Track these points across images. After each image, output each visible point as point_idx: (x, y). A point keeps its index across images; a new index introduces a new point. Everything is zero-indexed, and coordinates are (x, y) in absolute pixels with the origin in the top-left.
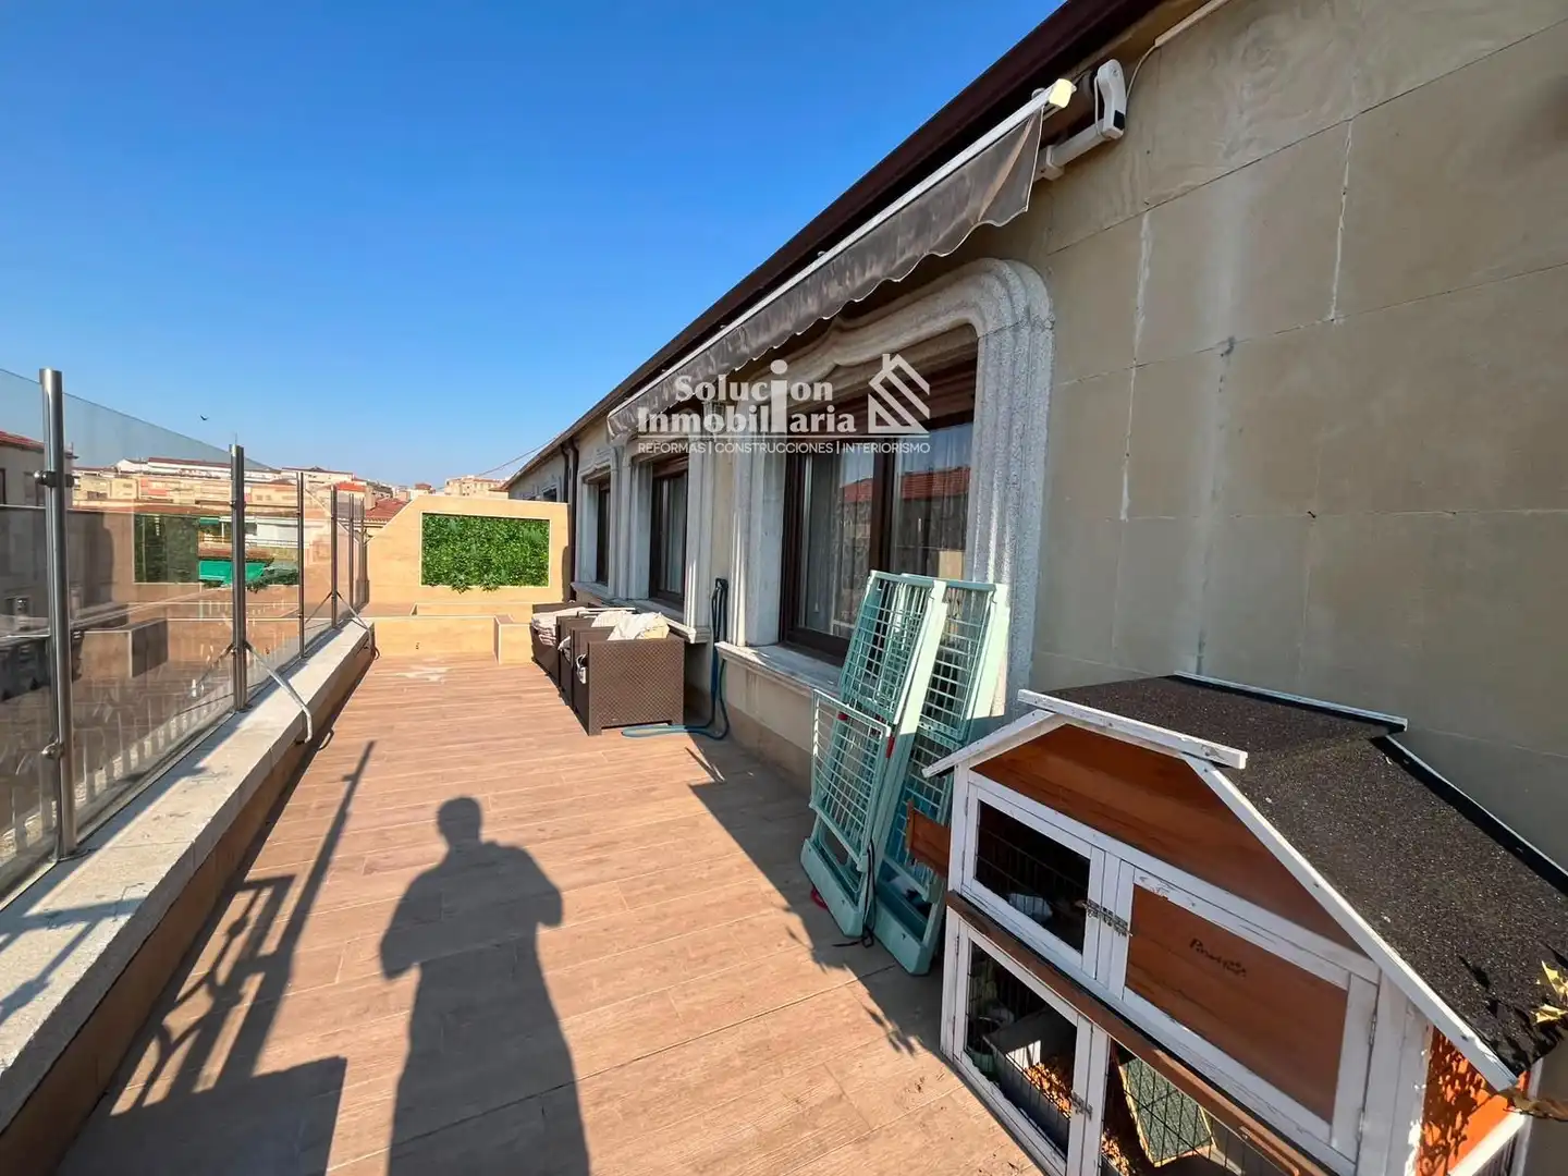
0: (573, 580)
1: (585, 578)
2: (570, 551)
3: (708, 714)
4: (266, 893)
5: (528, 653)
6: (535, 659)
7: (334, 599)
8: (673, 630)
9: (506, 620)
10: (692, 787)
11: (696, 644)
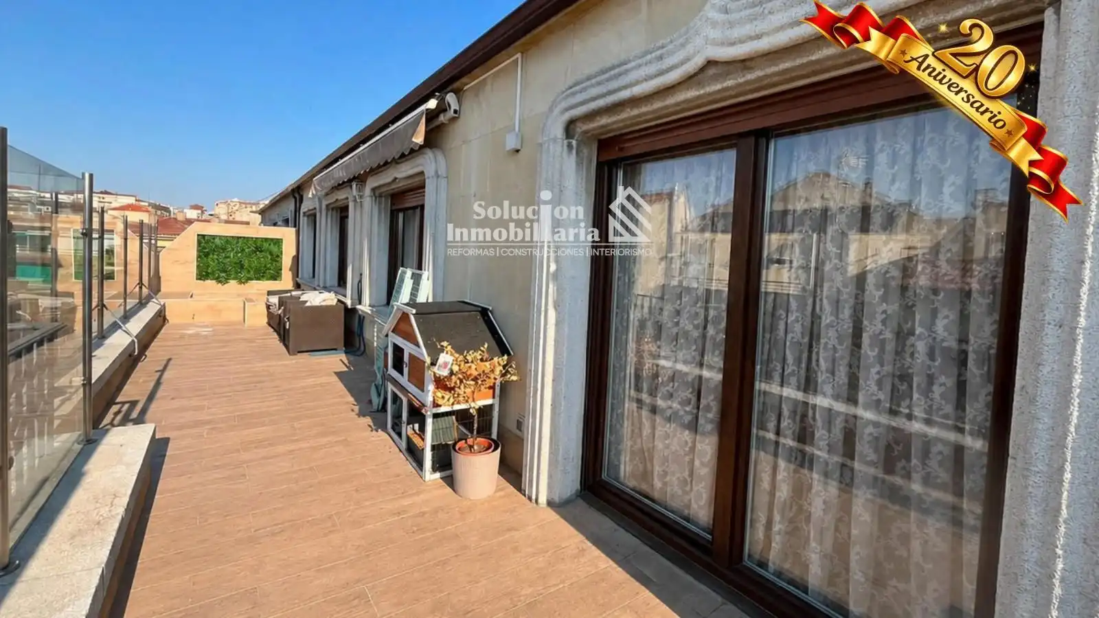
0: (298, 277)
1: (306, 276)
2: (296, 259)
3: (358, 345)
4: (127, 406)
5: (264, 320)
6: (269, 324)
7: (141, 288)
8: (339, 300)
9: (250, 300)
10: (336, 373)
11: (351, 309)
